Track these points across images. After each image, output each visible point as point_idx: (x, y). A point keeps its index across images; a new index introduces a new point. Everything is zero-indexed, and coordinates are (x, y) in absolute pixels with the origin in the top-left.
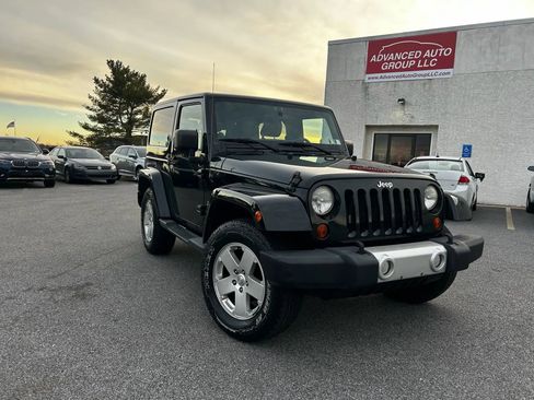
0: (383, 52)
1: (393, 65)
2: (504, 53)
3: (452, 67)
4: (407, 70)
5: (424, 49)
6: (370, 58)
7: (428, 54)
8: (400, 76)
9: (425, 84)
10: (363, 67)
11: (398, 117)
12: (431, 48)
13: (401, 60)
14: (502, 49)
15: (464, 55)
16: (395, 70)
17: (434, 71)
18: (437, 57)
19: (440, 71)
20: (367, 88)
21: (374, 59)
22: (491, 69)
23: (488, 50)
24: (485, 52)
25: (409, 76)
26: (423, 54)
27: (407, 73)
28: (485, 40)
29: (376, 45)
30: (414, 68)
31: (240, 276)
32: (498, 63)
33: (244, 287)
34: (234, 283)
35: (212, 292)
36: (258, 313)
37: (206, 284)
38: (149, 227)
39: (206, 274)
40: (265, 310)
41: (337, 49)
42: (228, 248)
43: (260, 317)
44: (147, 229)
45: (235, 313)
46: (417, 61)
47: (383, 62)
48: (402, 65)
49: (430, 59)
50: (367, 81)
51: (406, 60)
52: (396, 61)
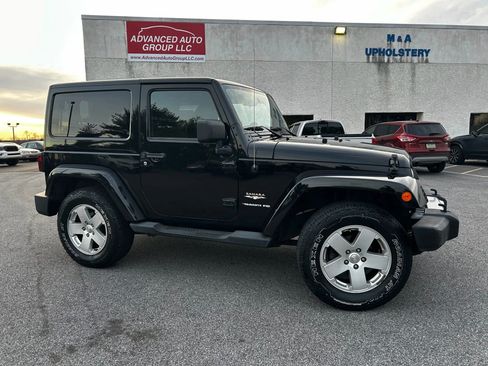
0: (141, 32)
1: (153, 47)
2: (241, 47)
3: (204, 54)
4: (167, 52)
5: (180, 35)
6: (129, 38)
7: (183, 40)
8: (161, 58)
9: (184, 67)
10: (124, 46)
12: (185, 35)
13: (160, 43)
14: (239, 43)
15: (211, 41)
16: (156, 52)
17: (190, 56)
18: (191, 43)
19: (195, 56)
20: (131, 67)
21: (134, 39)
22: (233, 57)
23: (230, 43)
24: (227, 44)
25: (170, 58)
26: (179, 40)
27: (167, 56)
28: (226, 34)
29: (134, 26)
30: (173, 52)
31: (353, 255)
32: (238, 53)
33: (360, 263)
34: (346, 263)
35: (321, 277)
36: (384, 282)
37: (315, 272)
38: (84, 237)
39: (313, 262)
40: (396, 276)
41: (93, 25)
42: (339, 232)
43: (391, 283)
44: (75, 241)
45: (353, 289)
46: (175, 45)
47: (143, 43)
48: (162, 48)
49: (185, 45)
50: (130, 60)
51: (165, 44)
52: (156, 43)
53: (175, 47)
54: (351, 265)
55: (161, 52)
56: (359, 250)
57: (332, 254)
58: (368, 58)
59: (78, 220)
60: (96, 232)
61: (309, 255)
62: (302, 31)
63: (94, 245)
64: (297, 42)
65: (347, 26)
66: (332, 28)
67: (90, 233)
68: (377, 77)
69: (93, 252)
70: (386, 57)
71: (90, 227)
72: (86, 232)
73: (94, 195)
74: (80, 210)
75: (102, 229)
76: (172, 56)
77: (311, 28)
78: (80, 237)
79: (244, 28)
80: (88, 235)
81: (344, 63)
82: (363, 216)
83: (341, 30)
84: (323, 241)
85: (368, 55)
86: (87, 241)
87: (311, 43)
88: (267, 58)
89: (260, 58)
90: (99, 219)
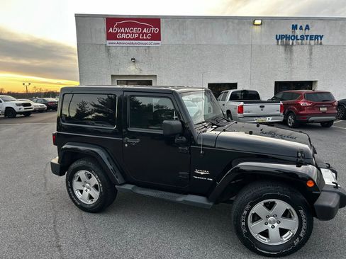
0: (117, 26)
1: (124, 36)
2: (186, 35)
3: (160, 40)
4: (134, 39)
5: (143, 27)
6: (108, 29)
7: (145, 30)
8: (130, 44)
9: (146, 50)
10: (104, 35)
11: (132, 70)
12: (147, 27)
13: (129, 33)
14: (185, 32)
15: (165, 31)
16: (126, 39)
17: (150, 42)
18: (151, 33)
19: (153, 42)
20: (109, 50)
21: (111, 30)
22: (180, 42)
23: (178, 32)
24: (176, 33)
25: (135, 43)
26: (142, 31)
27: (134, 42)
28: (175, 26)
29: (111, 21)
30: (138, 39)
31: (271, 218)
32: (183, 40)
33: (276, 225)
34: (266, 224)
35: (249, 233)
36: (293, 238)
37: (244, 230)
38: (84, 192)
39: (243, 224)
40: (301, 235)
41: (83, 21)
42: (262, 203)
43: (298, 240)
44: (78, 194)
45: (270, 242)
46: (139, 34)
47: (117, 33)
48: (130, 36)
49: (147, 34)
50: (108, 45)
51: (133, 33)
52: (126, 33)
53: (139, 36)
54: (270, 225)
55: (130, 39)
56: (275, 216)
57: (256, 218)
58: (278, 42)
59: (79, 180)
60: (92, 189)
61: (240, 219)
62: (230, 23)
63: (91, 198)
64: (226, 31)
65: (262, 19)
66: (252, 21)
67: (88, 189)
68: (283, 56)
69: (90, 202)
70: (291, 41)
71: (88, 185)
72: (85, 188)
73: (91, 165)
74: (82, 174)
75: (96, 187)
76: (137, 42)
77: (236, 21)
78: (81, 191)
79: (188, 22)
80: (86, 191)
81: (260, 46)
82: (279, 193)
83: (258, 22)
84: (250, 209)
85: (278, 40)
86: (86, 194)
87: (236, 32)
88: (205, 43)
89: (200, 43)
90: (94, 180)
